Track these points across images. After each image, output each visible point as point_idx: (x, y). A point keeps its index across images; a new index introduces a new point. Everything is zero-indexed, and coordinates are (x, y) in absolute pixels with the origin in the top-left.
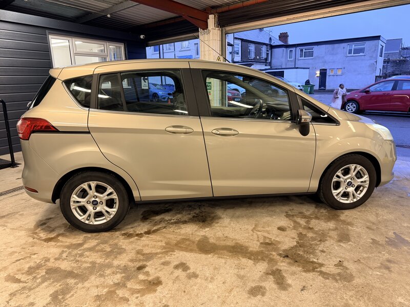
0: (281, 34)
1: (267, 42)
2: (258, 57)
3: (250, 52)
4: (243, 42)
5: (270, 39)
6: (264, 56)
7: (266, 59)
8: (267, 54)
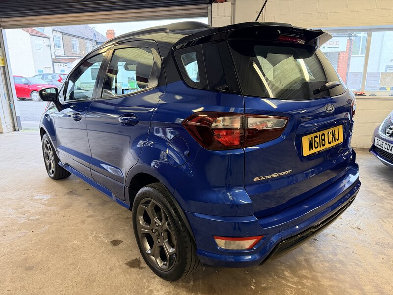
0: (108, 31)
1: (92, 38)
3: (73, 46)
4: (64, 36)
5: (95, 35)
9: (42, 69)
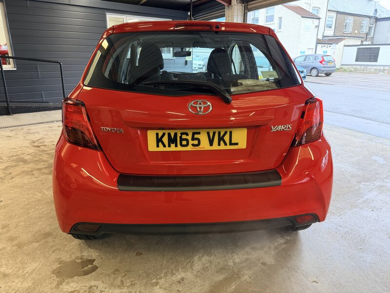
1: (372, 14)
2: (356, 32)
3: (346, 25)
4: (339, 15)
5: (376, 10)
6: (365, 30)
7: (367, 34)
8: (370, 28)
9: (304, 51)
